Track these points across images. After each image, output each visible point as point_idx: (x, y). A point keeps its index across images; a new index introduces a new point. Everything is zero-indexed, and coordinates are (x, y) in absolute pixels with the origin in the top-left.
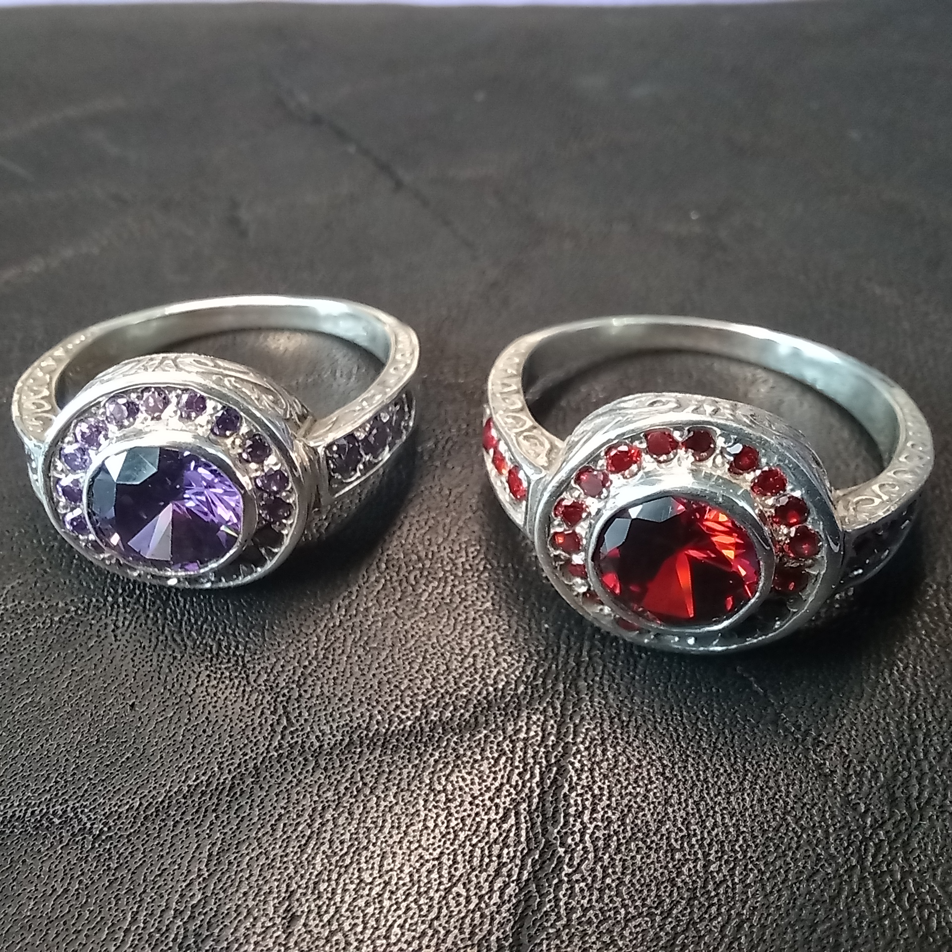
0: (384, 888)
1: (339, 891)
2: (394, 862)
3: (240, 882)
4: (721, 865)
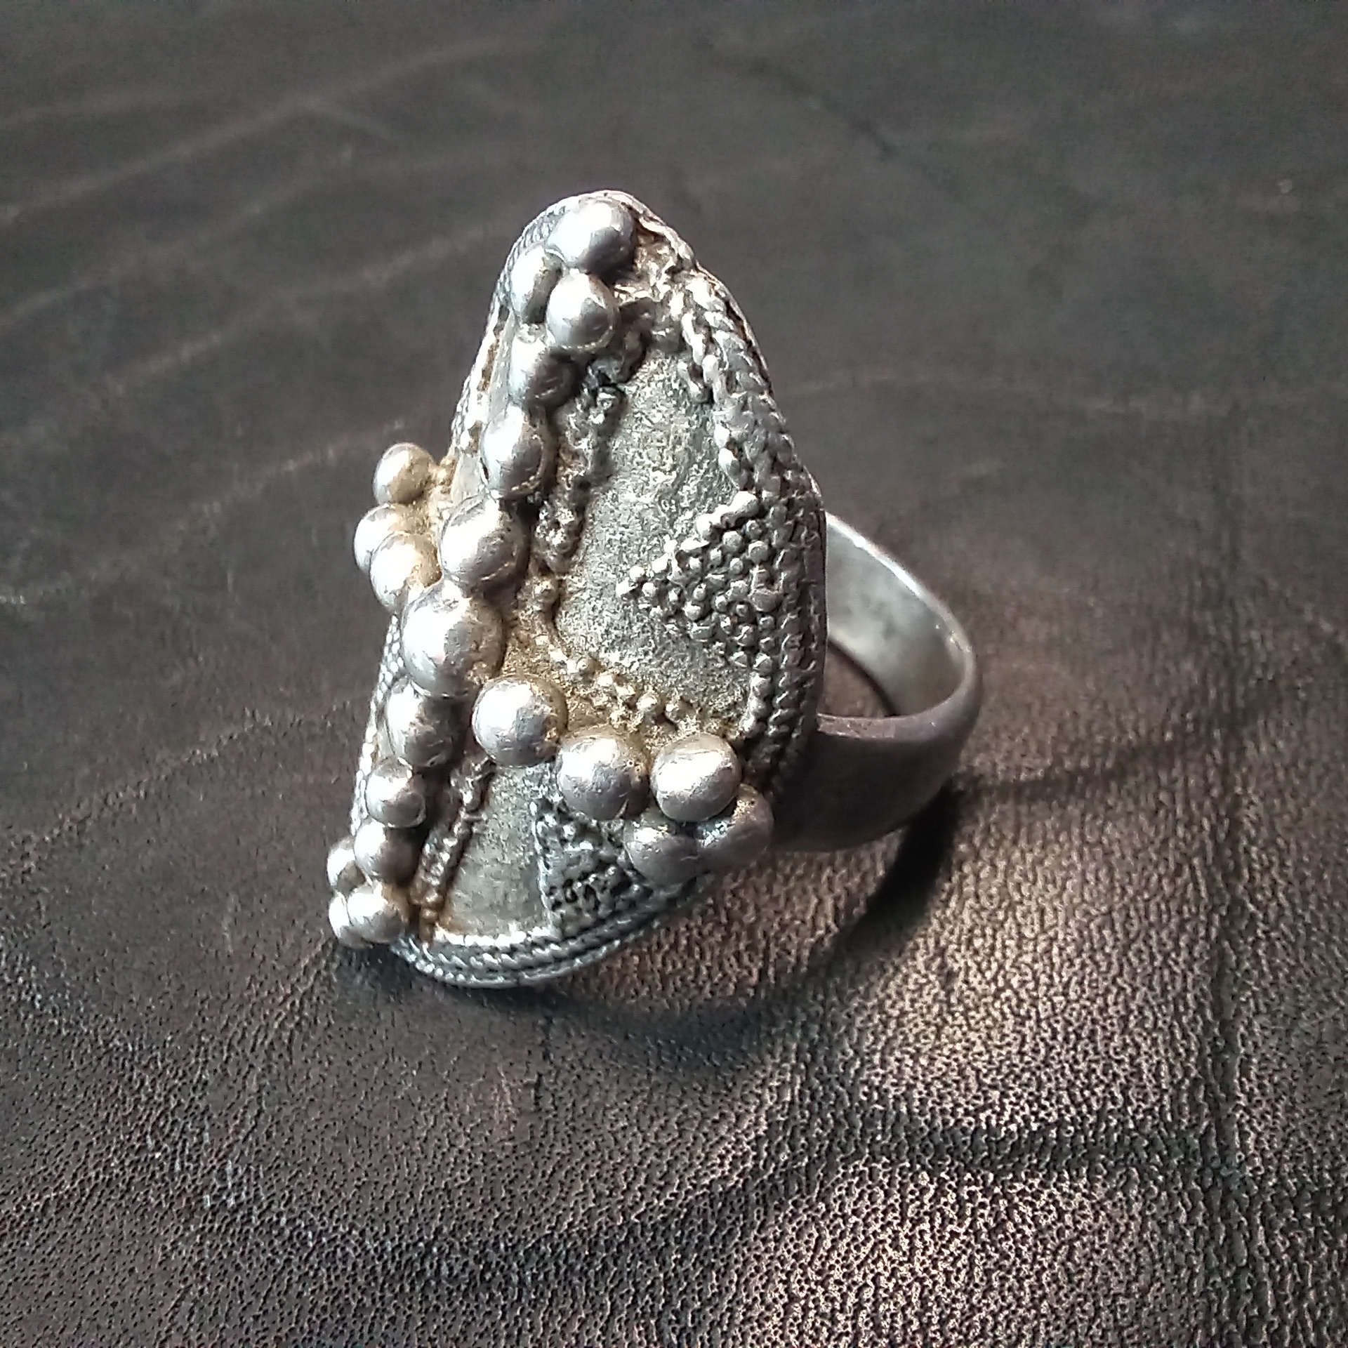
0: (1051, 944)
1: (999, 947)
2: (1056, 917)
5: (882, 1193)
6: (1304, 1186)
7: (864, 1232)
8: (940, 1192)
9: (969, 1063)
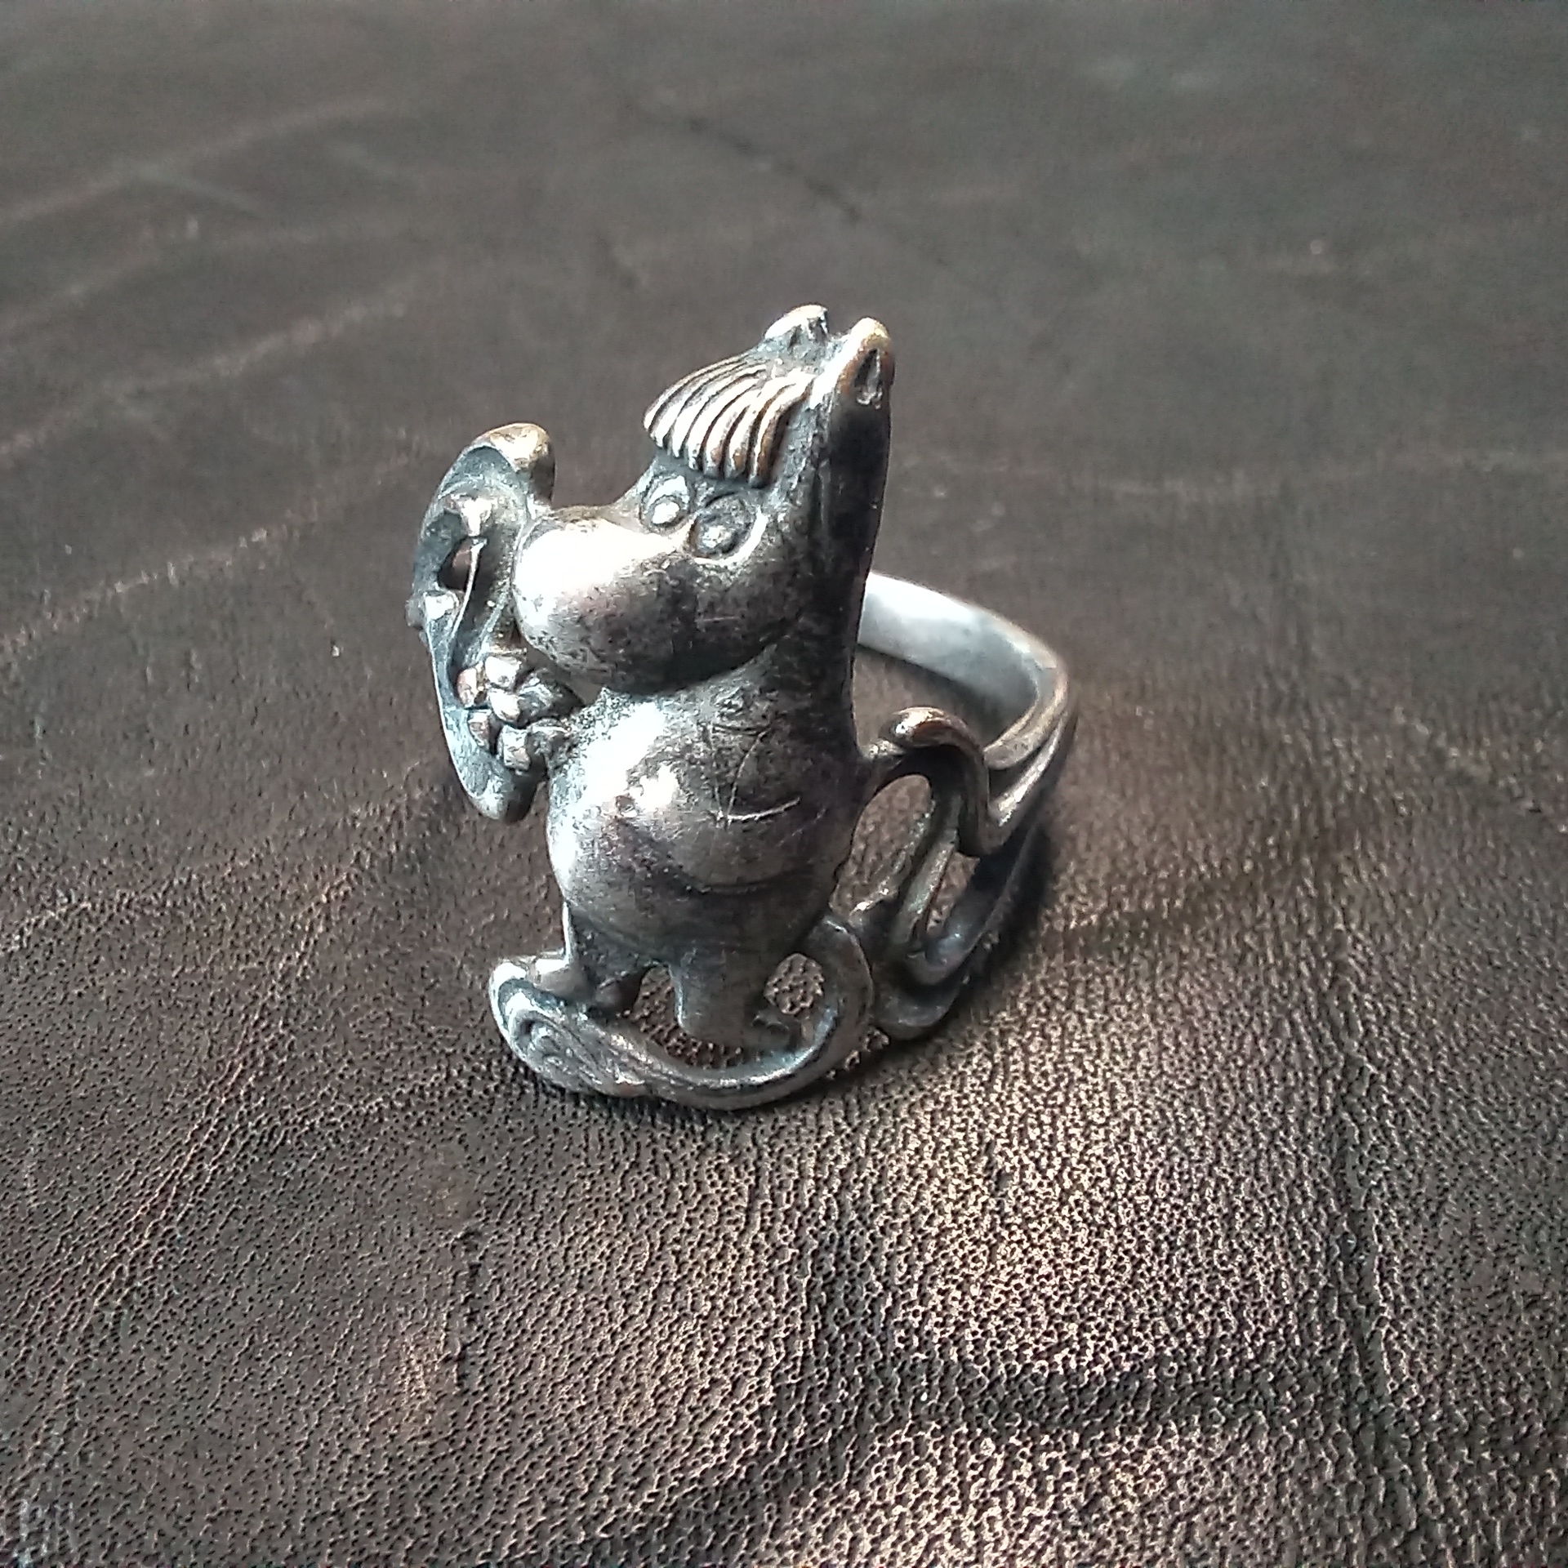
0: (1127, 1129)
1: (1061, 1138)
2: (1130, 1095)
3: (905, 1137)
5: (933, 1472)
6: (1475, 1417)
7: (914, 1526)
8: (1010, 1464)
9: (1035, 1289)
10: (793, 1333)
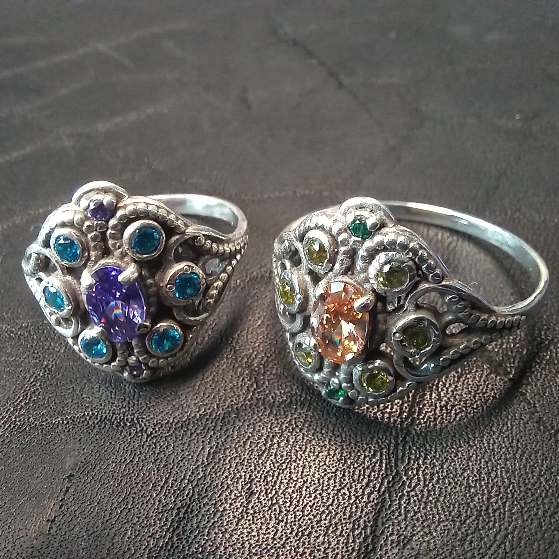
0: (304, 484)
1: (278, 483)
2: (310, 471)
3: (224, 470)
4: (498, 500)
10: (161, 536)
